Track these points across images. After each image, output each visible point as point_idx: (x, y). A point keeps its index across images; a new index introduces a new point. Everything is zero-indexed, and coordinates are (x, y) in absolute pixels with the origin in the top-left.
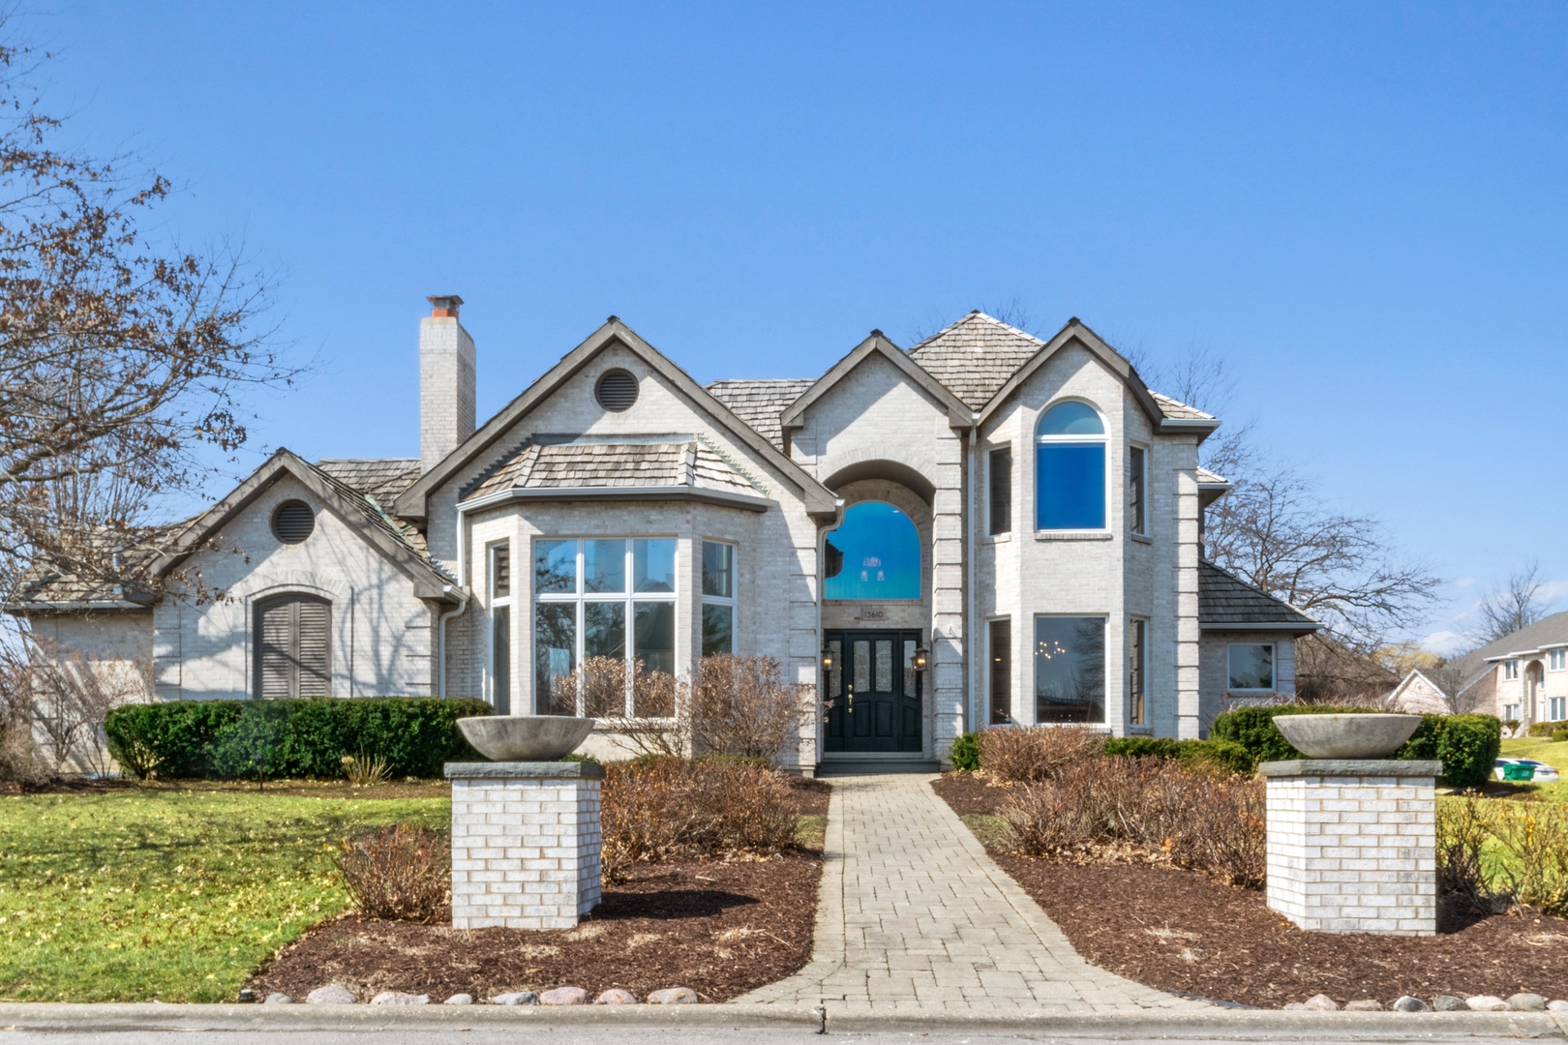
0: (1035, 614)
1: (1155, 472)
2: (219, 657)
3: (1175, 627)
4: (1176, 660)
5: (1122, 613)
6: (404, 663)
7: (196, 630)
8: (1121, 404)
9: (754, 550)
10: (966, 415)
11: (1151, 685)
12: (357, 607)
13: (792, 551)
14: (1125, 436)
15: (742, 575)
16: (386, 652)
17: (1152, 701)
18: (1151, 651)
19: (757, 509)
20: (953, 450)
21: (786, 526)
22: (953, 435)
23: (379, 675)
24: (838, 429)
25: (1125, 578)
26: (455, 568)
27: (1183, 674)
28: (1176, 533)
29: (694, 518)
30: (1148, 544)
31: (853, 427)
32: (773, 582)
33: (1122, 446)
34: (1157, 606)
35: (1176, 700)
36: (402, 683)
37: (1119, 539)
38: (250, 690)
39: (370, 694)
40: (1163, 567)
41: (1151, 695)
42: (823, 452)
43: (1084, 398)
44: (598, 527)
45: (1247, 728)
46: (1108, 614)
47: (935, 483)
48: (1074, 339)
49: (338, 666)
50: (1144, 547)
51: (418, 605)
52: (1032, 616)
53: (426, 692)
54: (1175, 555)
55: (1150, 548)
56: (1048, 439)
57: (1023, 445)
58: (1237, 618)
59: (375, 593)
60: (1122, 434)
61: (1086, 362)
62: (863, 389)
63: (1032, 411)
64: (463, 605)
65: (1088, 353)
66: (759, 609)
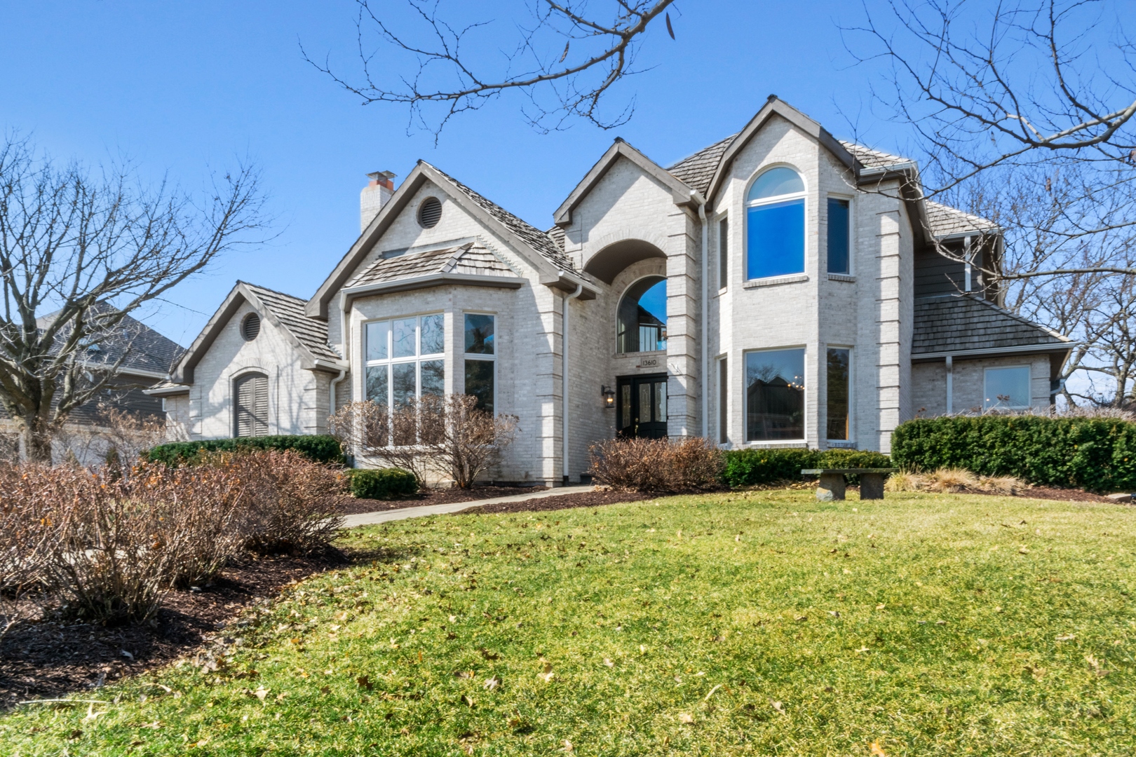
0: (745, 351)
1: (860, 218)
2: (218, 416)
3: (877, 353)
4: (878, 381)
5: (817, 343)
6: (304, 414)
7: (208, 399)
8: (817, 162)
9: (512, 318)
10: (686, 193)
11: (855, 405)
12: (281, 378)
13: (538, 315)
14: (821, 189)
15: (500, 337)
16: (295, 407)
17: (856, 419)
18: (855, 376)
19: (514, 286)
20: (681, 222)
21: (533, 297)
22: (680, 212)
23: (292, 422)
24: (596, 220)
25: (820, 313)
26: (340, 348)
27: (884, 394)
28: (879, 269)
29: (455, 296)
30: (853, 282)
31: (606, 217)
32: (525, 340)
33: (817, 199)
34: (861, 336)
35: (878, 418)
36: (302, 427)
37: (814, 279)
38: (232, 436)
39: (288, 434)
40: (866, 301)
41: (856, 414)
42: (586, 240)
43: (785, 163)
44: (397, 310)
45: (911, 439)
46: (805, 345)
47: (667, 252)
48: (773, 114)
49: (271, 419)
50: (845, 285)
51: (309, 375)
52: (741, 353)
53: (314, 432)
54: (878, 289)
55: (853, 286)
56: (756, 203)
57: (735, 211)
58: (988, 344)
59: (290, 368)
60: (817, 188)
61: (786, 131)
62: (614, 186)
63: (741, 181)
64: (343, 374)
65: (788, 124)
66: (516, 362)
